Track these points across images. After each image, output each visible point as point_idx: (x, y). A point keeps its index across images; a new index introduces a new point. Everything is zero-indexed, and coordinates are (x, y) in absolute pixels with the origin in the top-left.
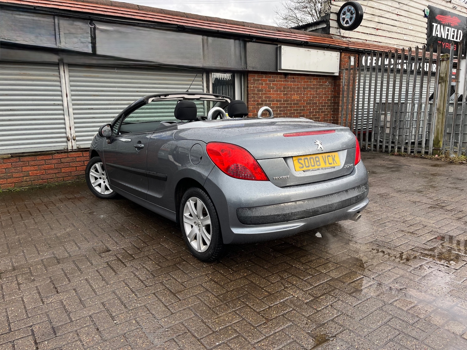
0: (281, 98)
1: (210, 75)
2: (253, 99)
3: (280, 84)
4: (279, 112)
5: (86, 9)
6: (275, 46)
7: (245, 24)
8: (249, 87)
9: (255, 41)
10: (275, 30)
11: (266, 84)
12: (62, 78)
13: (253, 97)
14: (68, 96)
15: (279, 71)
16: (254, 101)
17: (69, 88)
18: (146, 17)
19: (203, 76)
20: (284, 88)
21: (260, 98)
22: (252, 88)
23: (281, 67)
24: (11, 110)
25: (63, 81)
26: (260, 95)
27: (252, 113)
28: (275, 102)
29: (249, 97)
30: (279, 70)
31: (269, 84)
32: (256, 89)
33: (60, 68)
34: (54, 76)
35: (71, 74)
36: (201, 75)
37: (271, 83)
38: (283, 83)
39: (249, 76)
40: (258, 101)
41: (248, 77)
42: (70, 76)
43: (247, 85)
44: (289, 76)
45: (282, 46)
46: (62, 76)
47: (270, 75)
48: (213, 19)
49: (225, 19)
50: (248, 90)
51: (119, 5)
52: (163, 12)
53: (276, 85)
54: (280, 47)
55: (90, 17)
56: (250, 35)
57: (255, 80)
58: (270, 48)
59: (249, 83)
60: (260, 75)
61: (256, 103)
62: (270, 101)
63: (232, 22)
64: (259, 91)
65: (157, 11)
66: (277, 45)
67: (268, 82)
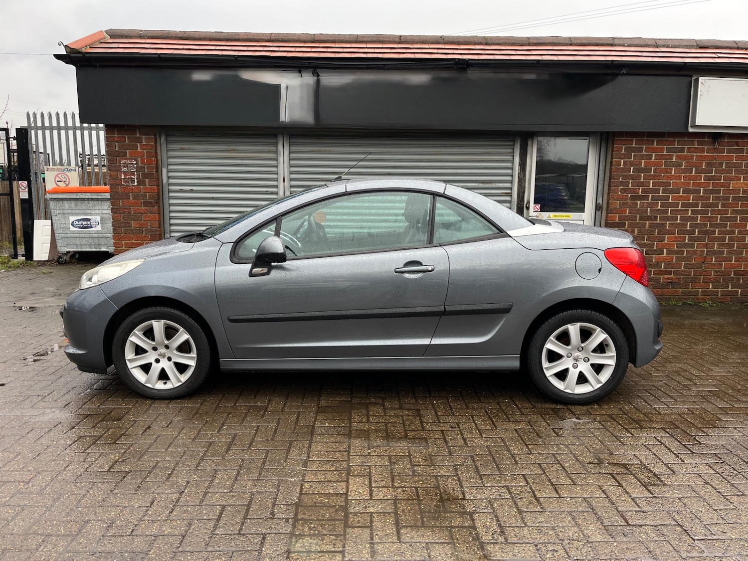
0: (700, 185)
1: (529, 143)
2: (622, 187)
3: (699, 156)
4: (689, 215)
6: (685, 80)
7: (616, 42)
8: (614, 164)
9: (625, 72)
10: (693, 46)
11: (659, 157)
12: (280, 155)
13: (621, 183)
14: (285, 180)
15: (691, 130)
16: (624, 191)
17: (288, 169)
18: (403, 53)
19: (514, 145)
20: (708, 165)
21: (642, 184)
22: (622, 166)
23: (695, 122)
24: (213, 199)
25: (281, 159)
26: (642, 180)
27: (617, 215)
28: (681, 194)
29: (612, 184)
30: (691, 127)
31: (668, 157)
32: (632, 168)
33: (278, 140)
34: (269, 152)
35: (293, 148)
36: (512, 143)
37: (674, 154)
38: (706, 154)
39: (615, 142)
40: (634, 191)
41: (613, 145)
42: (290, 152)
43: (610, 160)
44: (726, 140)
45: (700, 78)
46: (280, 151)
47: (672, 139)
48: (541, 41)
49: (570, 38)
50: (611, 169)
53: (685, 158)
54: (697, 81)
56: (614, 62)
57: (629, 150)
58: (670, 83)
59: (614, 156)
60: (645, 139)
61: (630, 195)
62: (667, 192)
63: (584, 41)
64: (638, 170)
65: (432, 40)
66: (691, 76)
67: (665, 153)
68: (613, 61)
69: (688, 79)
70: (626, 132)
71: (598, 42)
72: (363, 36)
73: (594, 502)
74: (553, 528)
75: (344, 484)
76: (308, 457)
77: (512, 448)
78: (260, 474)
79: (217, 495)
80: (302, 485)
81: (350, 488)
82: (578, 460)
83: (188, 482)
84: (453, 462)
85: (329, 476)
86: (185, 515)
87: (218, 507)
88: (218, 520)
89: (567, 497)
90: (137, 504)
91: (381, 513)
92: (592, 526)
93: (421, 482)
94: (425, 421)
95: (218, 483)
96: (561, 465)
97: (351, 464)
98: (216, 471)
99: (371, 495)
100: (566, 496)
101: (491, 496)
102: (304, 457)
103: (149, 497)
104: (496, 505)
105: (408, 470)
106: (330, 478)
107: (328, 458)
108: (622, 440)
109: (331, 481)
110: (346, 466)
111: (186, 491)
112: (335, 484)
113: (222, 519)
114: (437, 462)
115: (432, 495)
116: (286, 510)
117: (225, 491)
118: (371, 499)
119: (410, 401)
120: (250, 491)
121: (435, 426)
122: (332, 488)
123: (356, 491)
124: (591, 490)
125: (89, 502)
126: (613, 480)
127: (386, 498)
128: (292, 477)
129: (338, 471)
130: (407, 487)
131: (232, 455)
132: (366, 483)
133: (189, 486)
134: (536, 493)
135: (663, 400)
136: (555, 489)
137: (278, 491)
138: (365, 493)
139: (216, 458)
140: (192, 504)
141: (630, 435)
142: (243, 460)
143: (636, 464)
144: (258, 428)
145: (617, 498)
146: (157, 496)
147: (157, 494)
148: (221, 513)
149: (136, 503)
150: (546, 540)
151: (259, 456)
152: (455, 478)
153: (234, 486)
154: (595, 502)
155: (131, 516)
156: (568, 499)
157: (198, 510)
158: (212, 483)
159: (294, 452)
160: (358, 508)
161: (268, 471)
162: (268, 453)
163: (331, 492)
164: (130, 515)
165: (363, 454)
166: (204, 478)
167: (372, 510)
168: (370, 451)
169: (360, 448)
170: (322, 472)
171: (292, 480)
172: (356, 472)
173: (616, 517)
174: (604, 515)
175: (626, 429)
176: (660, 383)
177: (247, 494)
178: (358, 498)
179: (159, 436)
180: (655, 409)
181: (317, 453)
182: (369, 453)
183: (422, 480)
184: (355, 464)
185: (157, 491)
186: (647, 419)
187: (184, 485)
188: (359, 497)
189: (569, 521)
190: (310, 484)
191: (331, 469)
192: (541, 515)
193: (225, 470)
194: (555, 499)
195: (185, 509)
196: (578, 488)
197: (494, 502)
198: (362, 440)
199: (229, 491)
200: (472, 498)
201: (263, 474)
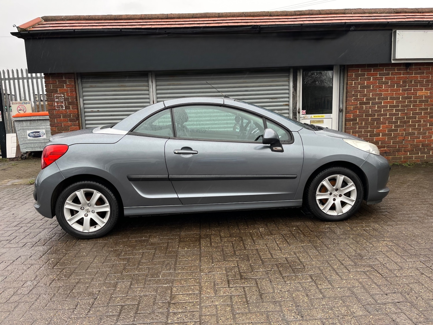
0: (399, 94)
1: (298, 73)
2: (354, 98)
3: (398, 77)
4: (394, 112)
5: (166, 24)
7: (347, 12)
8: (349, 84)
9: (353, 29)
10: (393, 12)
11: (375, 79)
12: (150, 87)
13: (353, 95)
14: (154, 102)
15: (393, 62)
16: (355, 100)
17: (155, 96)
18: (222, 23)
19: (289, 75)
20: (404, 82)
21: (365, 95)
22: (353, 85)
23: (395, 57)
25: (151, 90)
26: (365, 93)
27: (352, 114)
28: (389, 100)
29: (348, 96)
30: (393, 60)
31: (380, 78)
32: (359, 86)
33: (149, 79)
34: (144, 86)
35: (158, 83)
37: (384, 77)
38: (402, 76)
39: (349, 71)
40: (361, 100)
41: (347, 73)
42: (156, 86)
43: (346, 82)
44: (414, 67)
45: (397, 31)
46: (150, 85)
47: (382, 68)
48: (302, 13)
49: (319, 10)
50: (347, 87)
51: (201, 16)
52: (243, 15)
53: (390, 79)
54: (395, 32)
57: (357, 76)
58: (380, 36)
59: (349, 79)
60: (366, 68)
61: (359, 102)
62: (380, 99)
63: (328, 12)
64: (363, 87)
65: (237, 15)
66: (392, 30)
67: (378, 76)
68: (345, 23)
69: (390, 32)
70: (355, 65)
71: (336, 12)
72: (197, 14)
74: (332, 309)
75: (198, 287)
76: (175, 270)
77: (301, 258)
78: (145, 283)
79: (118, 299)
80: (172, 289)
81: (202, 289)
82: (342, 264)
83: (99, 292)
84: (265, 269)
85: (188, 283)
86: (98, 313)
87: (119, 306)
88: (119, 316)
89: (338, 288)
91: (222, 304)
92: (356, 305)
93: (246, 283)
94: (246, 243)
95: (119, 290)
96: (332, 267)
97: (202, 274)
98: (117, 283)
99: (215, 293)
101: (291, 290)
102: (173, 271)
103: (75, 302)
104: (294, 295)
107: (187, 270)
108: (367, 249)
109: (190, 285)
110: (199, 275)
111: (98, 297)
112: (193, 287)
113: (121, 314)
115: (254, 291)
116: (162, 307)
117: (123, 295)
118: (216, 296)
119: (236, 231)
120: (139, 295)
122: (191, 290)
123: (206, 291)
124: (352, 282)
126: (365, 275)
127: (225, 294)
128: (165, 284)
129: (194, 278)
130: (238, 287)
131: (128, 272)
132: (212, 285)
133: (101, 294)
134: (319, 286)
136: (330, 283)
137: (157, 293)
138: (212, 292)
139: (117, 274)
140: (102, 306)
141: (371, 246)
142: (134, 275)
143: (378, 264)
144: (143, 254)
145: (369, 287)
146: (80, 301)
147: (80, 300)
148: (121, 311)
149: (66, 307)
150: (328, 317)
151: (144, 272)
152: (267, 279)
153: (129, 292)
154: (356, 290)
155: (64, 315)
157: (106, 310)
158: (115, 291)
159: (166, 268)
160: (207, 302)
161: (150, 281)
162: (150, 269)
163: (191, 293)
164: (63, 315)
165: (209, 267)
166: (110, 287)
167: (217, 303)
168: (213, 265)
169: (207, 263)
170: (184, 280)
171: (165, 286)
172: (205, 278)
173: (370, 299)
174: (362, 298)
175: (369, 242)
177: (137, 297)
178: (208, 295)
179: (81, 262)
181: (180, 267)
184: (204, 273)
187: (97, 293)
189: (341, 303)
190: (177, 288)
191: (190, 278)
192: (322, 300)
193: (123, 282)
194: (330, 289)
195: (98, 309)
196: (344, 282)
197: (293, 294)
198: (208, 258)
199: (126, 295)
200: (279, 291)
201: (147, 283)
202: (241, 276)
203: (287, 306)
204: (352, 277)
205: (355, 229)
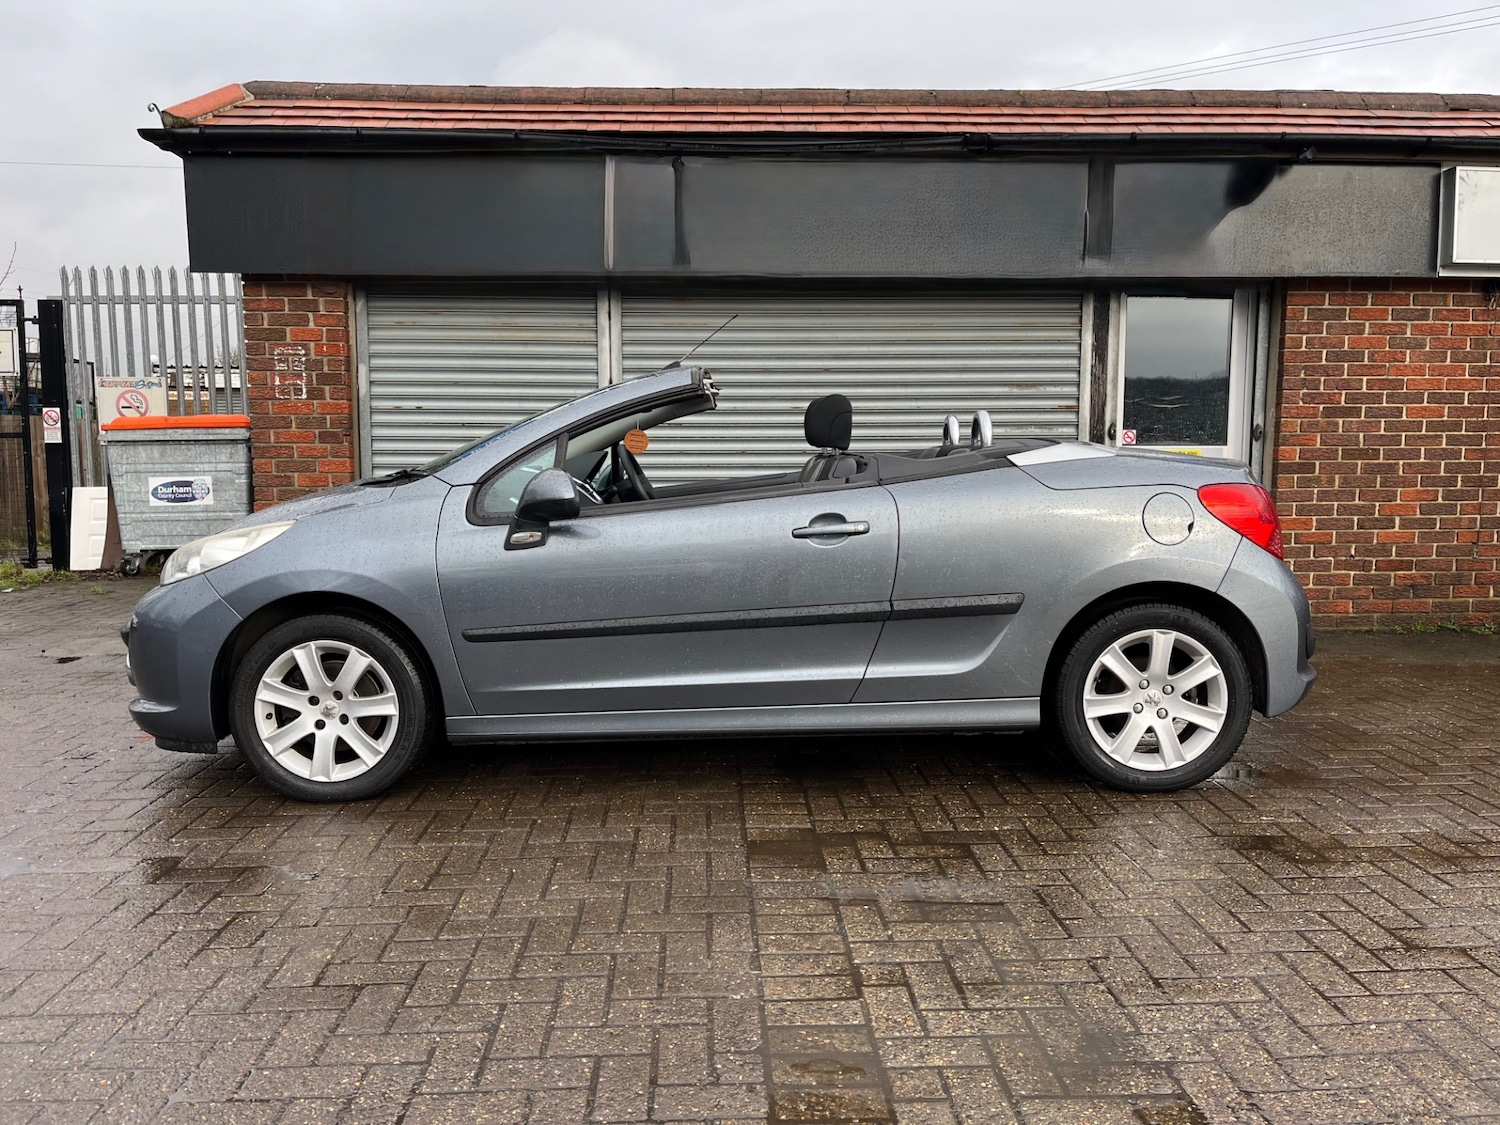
0: (1461, 385)
1: (1113, 305)
2: (1305, 391)
3: (1458, 325)
4: (1444, 446)
5: (669, 122)
6: (1428, 173)
7: (1285, 99)
8: (1288, 343)
9: (1308, 157)
10: (1440, 106)
11: (1380, 330)
12: (603, 334)
13: (1304, 383)
15: (1443, 273)
16: (1311, 398)
17: (619, 364)
18: (857, 123)
19: (1081, 309)
20: (1477, 344)
21: (1346, 384)
22: (1303, 349)
23: (1452, 257)
25: (604, 343)
26: (1345, 376)
27: (1298, 448)
28: (1425, 404)
29: (1285, 385)
30: (1443, 267)
31: (1396, 329)
32: (1325, 352)
33: (599, 304)
34: (581, 328)
35: (630, 321)
36: (1077, 306)
37: (1409, 323)
38: (1471, 322)
39: (1289, 299)
40: (1330, 399)
41: (1284, 305)
42: (624, 329)
43: (1278, 337)
45: (1458, 168)
46: (603, 328)
47: (1403, 293)
48: (1134, 99)
49: (1191, 92)
50: (1281, 355)
51: (786, 97)
52: (932, 100)
53: (1432, 330)
54: (1451, 173)
55: (669, 144)
56: (1287, 137)
57: (1318, 316)
58: (1397, 181)
59: (1288, 327)
60: (1350, 292)
61: (1321, 407)
62: (1396, 400)
63: (1219, 98)
64: (1338, 356)
65: (912, 100)
66: (1440, 165)
67: (1390, 321)
68: (1284, 134)
69: (1433, 171)
70: (1311, 279)
71: (1247, 99)
72: (773, 92)
73: (1430, 1030)
74: (1364, 1091)
75: (855, 1005)
76: (757, 946)
77: (1203, 920)
78: (661, 986)
79: (575, 1035)
80: (762, 1009)
81: (872, 1012)
82: (1358, 944)
83: (503, 1007)
84: (1083, 952)
85: (816, 990)
86: (514, 1081)
87: (584, 1060)
88: (593, 1089)
89: (1369, 1023)
90: (397, 1058)
91: (961, 1067)
92: (1448, 1081)
93: (1026, 998)
94: (989, 867)
95: (571, 1006)
96: (1327, 955)
97: (856, 961)
98: (562, 980)
99: (924, 1028)
100: (1365, 1019)
101: (1199, 1026)
102: (748, 947)
103: (422, 1042)
104: (1216, 1045)
105: (990, 971)
106: (819, 992)
107: (801, 949)
109: (823, 999)
110: (846, 966)
111: (502, 1026)
112: (835, 1006)
113: (600, 1087)
114: (1046, 952)
115: (1063, 1026)
116: (742, 1065)
117: (591, 1024)
118: (927, 1037)
119: (941, 826)
120: (648, 1023)
121: (1015, 877)
122: (831, 1013)
123: (887, 1020)
124: (1414, 1005)
125: (285, 1055)
126: (1451, 981)
127: (960, 1033)
128: (734, 991)
129: (833, 975)
130: (1000, 1009)
131: (587, 947)
132: (905, 1001)
133: (508, 1015)
134: (1297, 1016)
135: (1483, 813)
136: (1336, 1007)
137: (711, 1021)
138: (910, 1023)
139: (551, 953)
140: (524, 1055)
141: (1446, 887)
142: (614, 957)
143: (1486, 946)
144: (628, 888)
145: (1477, 1020)
146: (438, 1039)
147: (438, 1035)
148: (595, 1075)
149: (394, 1055)
150: (1358, 1118)
151: (648, 948)
152: (1102, 987)
153: (608, 1013)
154: (1433, 1029)
155: (390, 1085)
156: (1373, 1027)
157: (540, 1069)
158: (557, 1008)
159: (723, 937)
160: (904, 1057)
161: (676, 979)
162: (665, 940)
163: (833, 1023)
164: (386, 1084)
165: (877, 939)
166: (536, 996)
167: (939, 1062)
168: (890, 932)
169: (867, 926)
170: (797, 979)
171: (735, 997)
172: (874, 977)
173: (1493, 1061)
174: (1464, 1056)
175: (1435, 876)
176: (1463, 782)
177: (645, 1031)
178: (898, 1034)
180: (1475, 833)
181: (773, 937)
182: (891, 937)
183: (1027, 993)
184: (866, 960)
185: (436, 1028)
186: (1467, 854)
187: (495, 1012)
188: (899, 1032)
189: (1395, 1074)
190: (780, 1005)
191: (817, 973)
192: (1326, 1064)
193: (579, 978)
194: (1343, 1027)
195: (510, 1067)
196: (1385, 1003)
197: (1210, 1040)
198: (864, 910)
199: (600, 1023)
200: (1155, 1030)
201: (667, 985)
202: (1001, 973)
203: (1200, 1081)
204: (1406, 987)
205: (1371, 832)
